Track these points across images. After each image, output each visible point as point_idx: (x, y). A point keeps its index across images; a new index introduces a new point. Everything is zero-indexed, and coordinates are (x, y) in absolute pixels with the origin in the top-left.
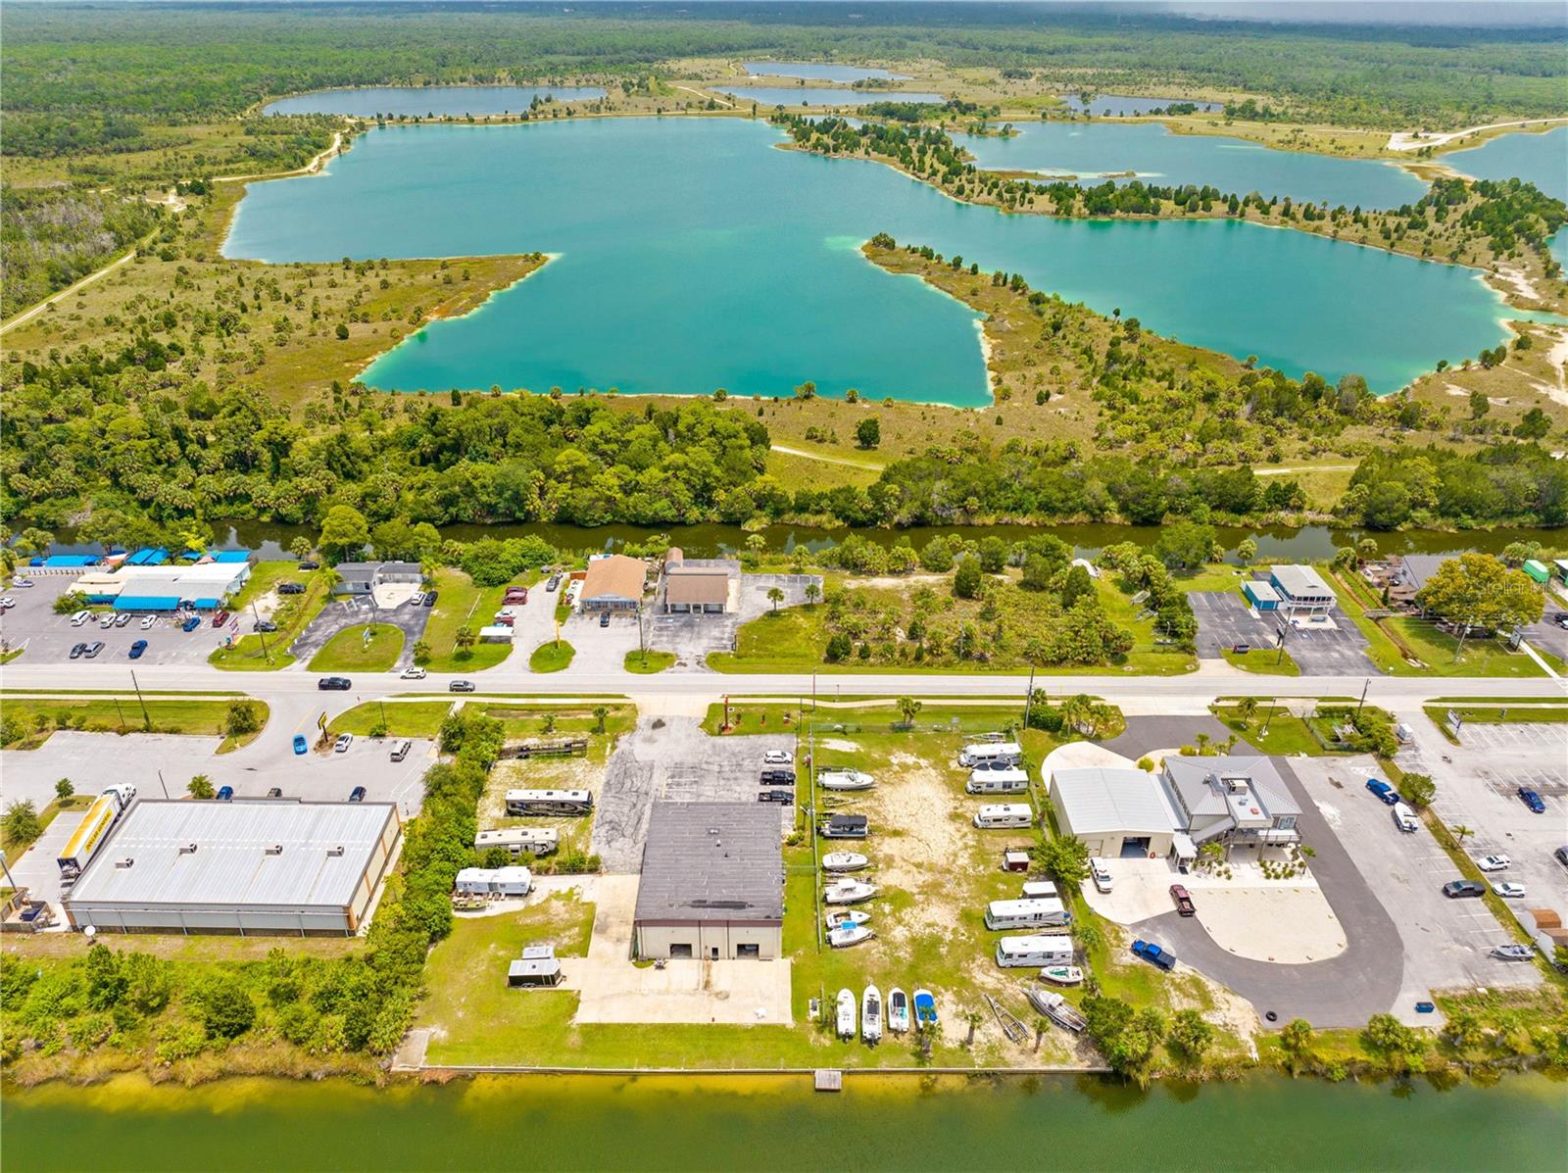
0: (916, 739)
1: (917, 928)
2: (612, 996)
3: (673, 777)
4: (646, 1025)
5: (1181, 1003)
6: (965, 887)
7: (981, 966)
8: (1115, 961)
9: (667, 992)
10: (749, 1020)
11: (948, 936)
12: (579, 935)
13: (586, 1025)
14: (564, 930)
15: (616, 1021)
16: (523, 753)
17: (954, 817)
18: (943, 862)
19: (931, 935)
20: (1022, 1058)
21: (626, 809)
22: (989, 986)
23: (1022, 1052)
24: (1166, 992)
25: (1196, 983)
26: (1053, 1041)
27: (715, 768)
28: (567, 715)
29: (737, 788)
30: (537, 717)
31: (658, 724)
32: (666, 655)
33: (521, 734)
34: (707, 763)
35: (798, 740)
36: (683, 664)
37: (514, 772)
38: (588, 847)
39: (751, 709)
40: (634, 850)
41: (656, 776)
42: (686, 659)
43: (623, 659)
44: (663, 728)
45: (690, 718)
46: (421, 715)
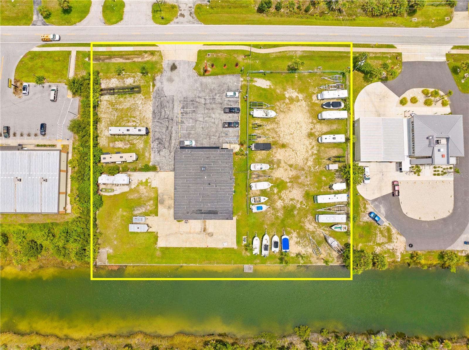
0: (300, 78)
1: (286, 201)
2: (170, 234)
3: (183, 108)
4: (183, 248)
5: (380, 239)
6: (309, 179)
7: (309, 220)
8: (361, 220)
9: (190, 233)
10: (220, 246)
11: (298, 206)
12: (153, 204)
13: (162, 248)
14: (147, 201)
15: (172, 246)
16: (111, 91)
17: (310, 135)
18: (301, 163)
19: (292, 205)
20: (317, 261)
21: (164, 130)
22: (310, 230)
23: (318, 259)
24: (376, 234)
25: (389, 230)
26: (329, 254)
27: (203, 101)
28: (128, 59)
29: (213, 116)
30: (113, 60)
31: (174, 67)
32: (173, 7)
33: (108, 75)
34: (199, 97)
35: (242, 79)
36: (182, 15)
37: (109, 104)
38: (150, 155)
39: (219, 55)
40: (170, 157)
41: (175, 107)
42: (184, 10)
43: (151, 11)
44: (176, 71)
45: (189, 62)
46: (57, 63)
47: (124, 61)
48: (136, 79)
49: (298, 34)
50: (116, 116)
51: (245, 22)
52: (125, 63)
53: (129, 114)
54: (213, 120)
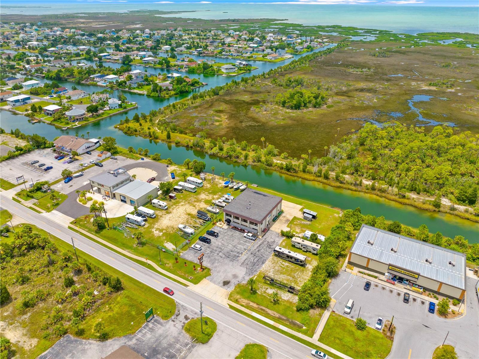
2: (292, 208)
3: (238, 256)
6: (190, 199)
11: (206, 193)
12: (294, 221)
13: (300, 205)
14: (298, 224)
15: (293, 203)
16: (291, 290)
18: (187, 205)
19: (210, 194)
21: (262, 250)
27: (221, 254)
28: (262, 309)
29: (220, 244)
30: (277, 315)
31: (226, 283)
32: (188, 330)
33: (288, 305)
34: (222, 257)
35: (181, 254)
36: (186, 318)
37: (298, 283)
38: (282, 243)
39: (183, 274)
40: (267, 236)
41: (244, 259)
42: (181, 322)
43: (212, 338)
44: (225, 280)
45: (211, 281)
46: (338, 336)
47: (267, 310)
48: (264, 290)
49: (114, 260)
50: (296, 274)
51: (141, 285)
52: (267, 307)
53: (284, 270)
54: (222, 242)
